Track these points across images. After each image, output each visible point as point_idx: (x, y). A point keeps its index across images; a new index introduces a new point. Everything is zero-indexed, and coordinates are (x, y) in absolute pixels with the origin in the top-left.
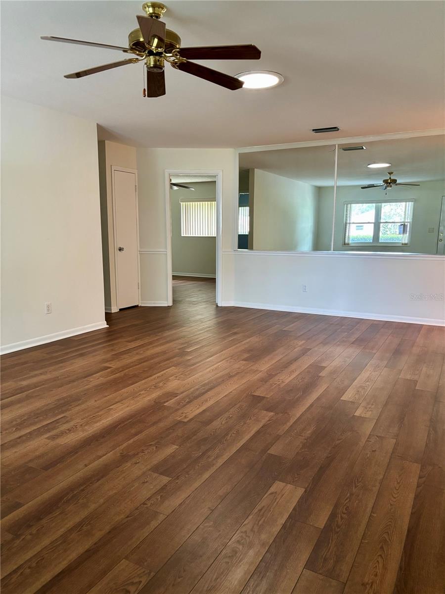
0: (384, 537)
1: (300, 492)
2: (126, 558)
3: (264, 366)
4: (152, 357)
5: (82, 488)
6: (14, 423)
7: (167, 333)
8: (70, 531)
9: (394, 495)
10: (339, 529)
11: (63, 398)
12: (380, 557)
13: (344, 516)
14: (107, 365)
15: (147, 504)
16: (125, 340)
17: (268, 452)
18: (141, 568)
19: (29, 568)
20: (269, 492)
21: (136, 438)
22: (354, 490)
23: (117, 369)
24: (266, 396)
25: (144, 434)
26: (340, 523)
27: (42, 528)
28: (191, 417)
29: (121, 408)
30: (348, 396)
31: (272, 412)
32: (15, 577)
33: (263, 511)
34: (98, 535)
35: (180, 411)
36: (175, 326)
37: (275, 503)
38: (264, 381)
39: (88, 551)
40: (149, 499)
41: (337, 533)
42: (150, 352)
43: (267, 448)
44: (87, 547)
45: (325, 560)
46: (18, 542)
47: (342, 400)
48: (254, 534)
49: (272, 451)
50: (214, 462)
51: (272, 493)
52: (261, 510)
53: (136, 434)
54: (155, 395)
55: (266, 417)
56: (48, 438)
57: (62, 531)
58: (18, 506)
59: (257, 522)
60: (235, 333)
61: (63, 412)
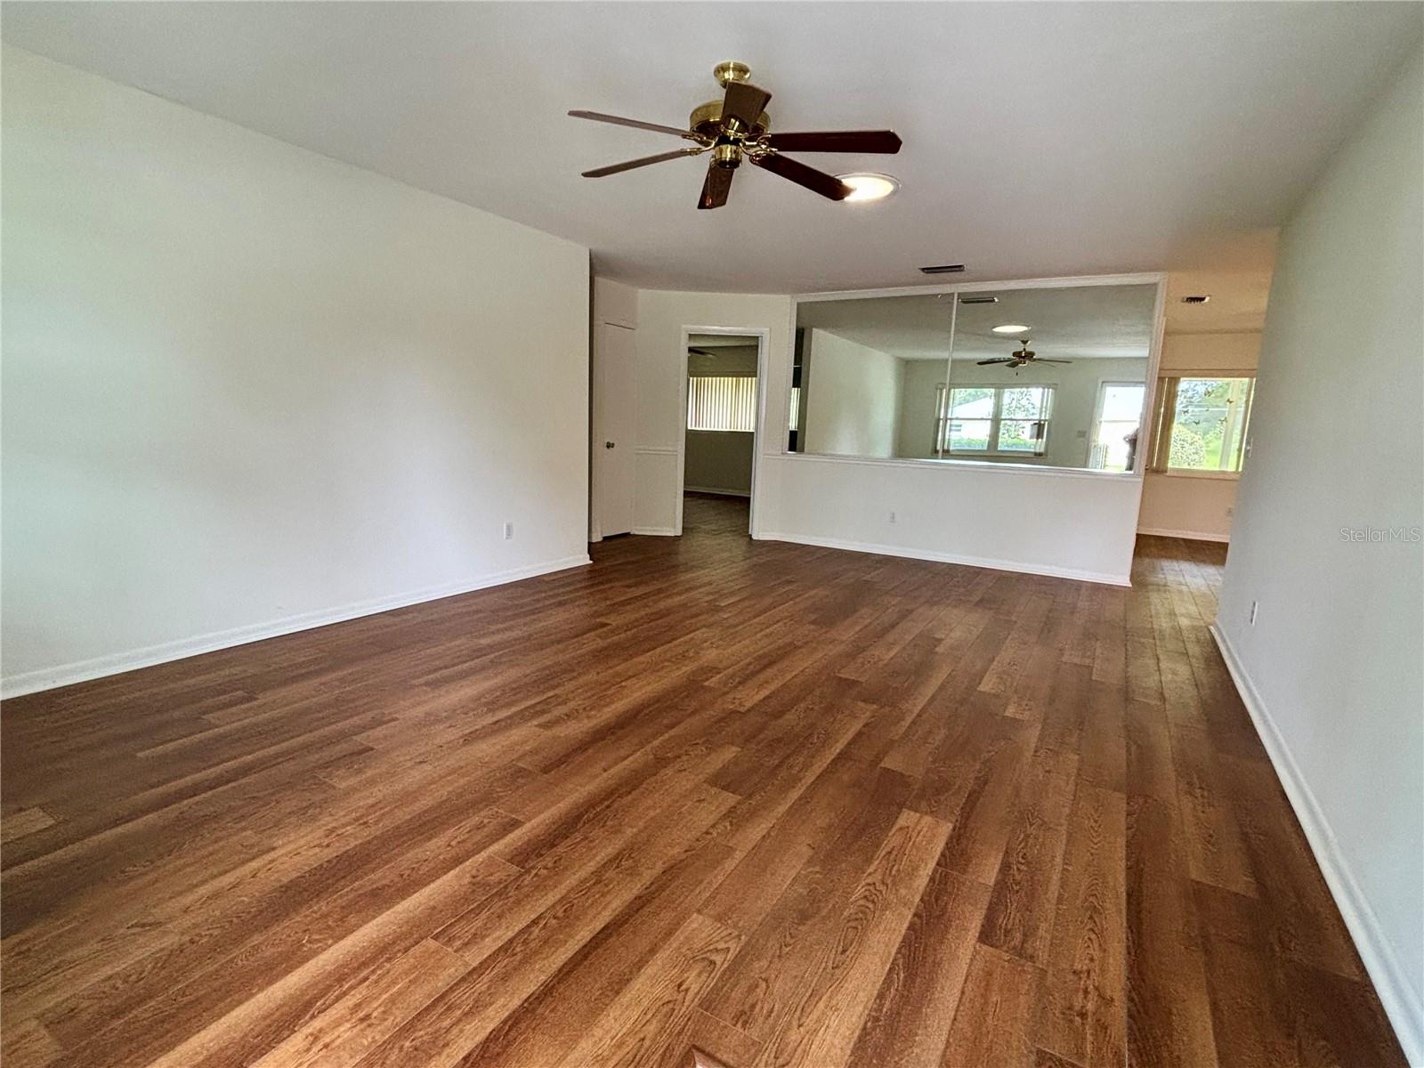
0: (1092, 902)
1: (946, 829)
2: (699, 911)
3: (847, 633)
4: (669, 612)
5: (606, 803)
6: (483, 700)
7: (683, 577)
8: (604, 866)
9: (1094, 840)
10: (1018, 887)
11: (548, 667)
12: (1091, 933)
13: (1023, 867)
14: (602, 620)
15: (711, 834)
16: (621, 584)
17: (882, 765)
18: (723, 928)
19: (555, 918)
20: (897, 826)
21: (672, 732)
22: (1030, 830)
23: (618, 627)
24: (860, 679)
25: (682, 726)
26: (1018, 877)
27: (560, 859)
28: (748, 705)
29: (637, 686)
30: (987, 686)
31: (874, 703)
32: (536, 931)
33: (894, 853)
34: (647, 876)
35: (731, 696)
36: (693, 567)
37: (911, 843)
38: (851, 656)
39: (638, 898)
40: (713, 826)
41: (1017, 892)
42: (662, 605)
43: (878, 759)
44: (636, 892)
45: (1007, 932)
46: (528, 878)
47: (979, 691)
48: (887, 887)
49: (888, 763)
50: (801, 775)
51: (901, 829)
52: (890, 853)
53: (672, 726)
54: (687, 668)
55: (866, 712)
56: (539, 726)
57: (592, 866)
58: (515, 824)
59: (888, 871)
60: (789, 582)
61: (554, 687)
